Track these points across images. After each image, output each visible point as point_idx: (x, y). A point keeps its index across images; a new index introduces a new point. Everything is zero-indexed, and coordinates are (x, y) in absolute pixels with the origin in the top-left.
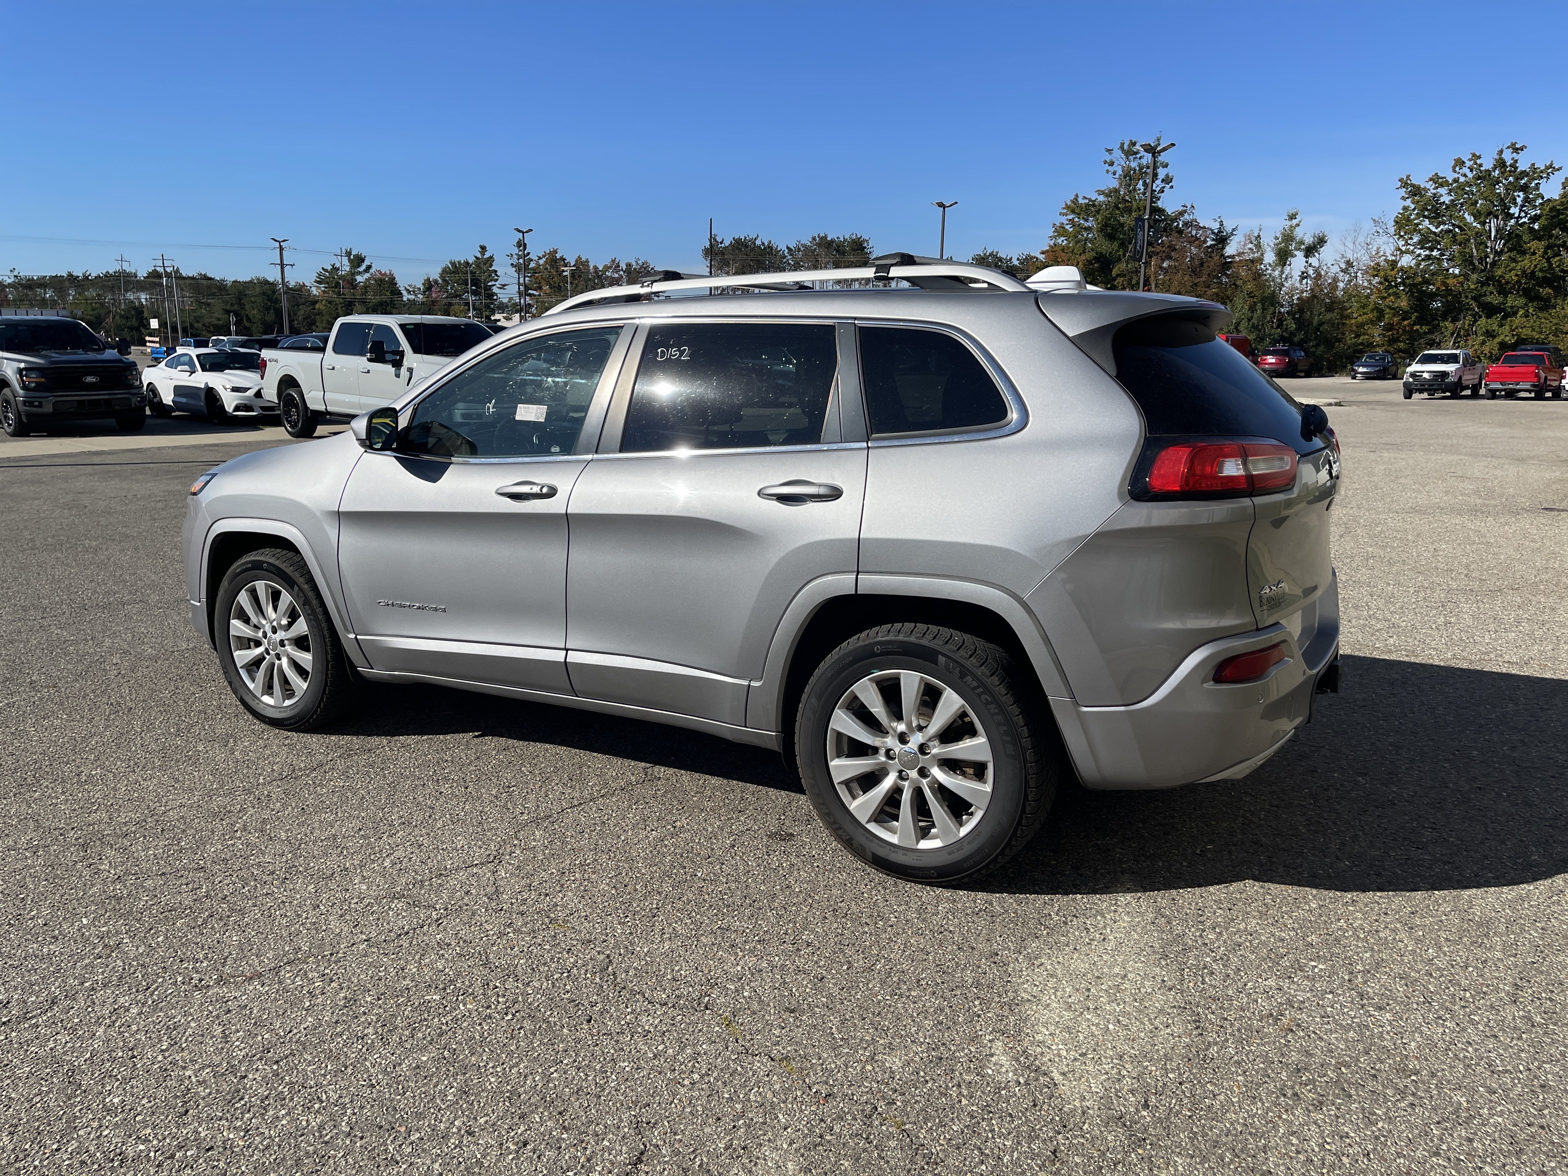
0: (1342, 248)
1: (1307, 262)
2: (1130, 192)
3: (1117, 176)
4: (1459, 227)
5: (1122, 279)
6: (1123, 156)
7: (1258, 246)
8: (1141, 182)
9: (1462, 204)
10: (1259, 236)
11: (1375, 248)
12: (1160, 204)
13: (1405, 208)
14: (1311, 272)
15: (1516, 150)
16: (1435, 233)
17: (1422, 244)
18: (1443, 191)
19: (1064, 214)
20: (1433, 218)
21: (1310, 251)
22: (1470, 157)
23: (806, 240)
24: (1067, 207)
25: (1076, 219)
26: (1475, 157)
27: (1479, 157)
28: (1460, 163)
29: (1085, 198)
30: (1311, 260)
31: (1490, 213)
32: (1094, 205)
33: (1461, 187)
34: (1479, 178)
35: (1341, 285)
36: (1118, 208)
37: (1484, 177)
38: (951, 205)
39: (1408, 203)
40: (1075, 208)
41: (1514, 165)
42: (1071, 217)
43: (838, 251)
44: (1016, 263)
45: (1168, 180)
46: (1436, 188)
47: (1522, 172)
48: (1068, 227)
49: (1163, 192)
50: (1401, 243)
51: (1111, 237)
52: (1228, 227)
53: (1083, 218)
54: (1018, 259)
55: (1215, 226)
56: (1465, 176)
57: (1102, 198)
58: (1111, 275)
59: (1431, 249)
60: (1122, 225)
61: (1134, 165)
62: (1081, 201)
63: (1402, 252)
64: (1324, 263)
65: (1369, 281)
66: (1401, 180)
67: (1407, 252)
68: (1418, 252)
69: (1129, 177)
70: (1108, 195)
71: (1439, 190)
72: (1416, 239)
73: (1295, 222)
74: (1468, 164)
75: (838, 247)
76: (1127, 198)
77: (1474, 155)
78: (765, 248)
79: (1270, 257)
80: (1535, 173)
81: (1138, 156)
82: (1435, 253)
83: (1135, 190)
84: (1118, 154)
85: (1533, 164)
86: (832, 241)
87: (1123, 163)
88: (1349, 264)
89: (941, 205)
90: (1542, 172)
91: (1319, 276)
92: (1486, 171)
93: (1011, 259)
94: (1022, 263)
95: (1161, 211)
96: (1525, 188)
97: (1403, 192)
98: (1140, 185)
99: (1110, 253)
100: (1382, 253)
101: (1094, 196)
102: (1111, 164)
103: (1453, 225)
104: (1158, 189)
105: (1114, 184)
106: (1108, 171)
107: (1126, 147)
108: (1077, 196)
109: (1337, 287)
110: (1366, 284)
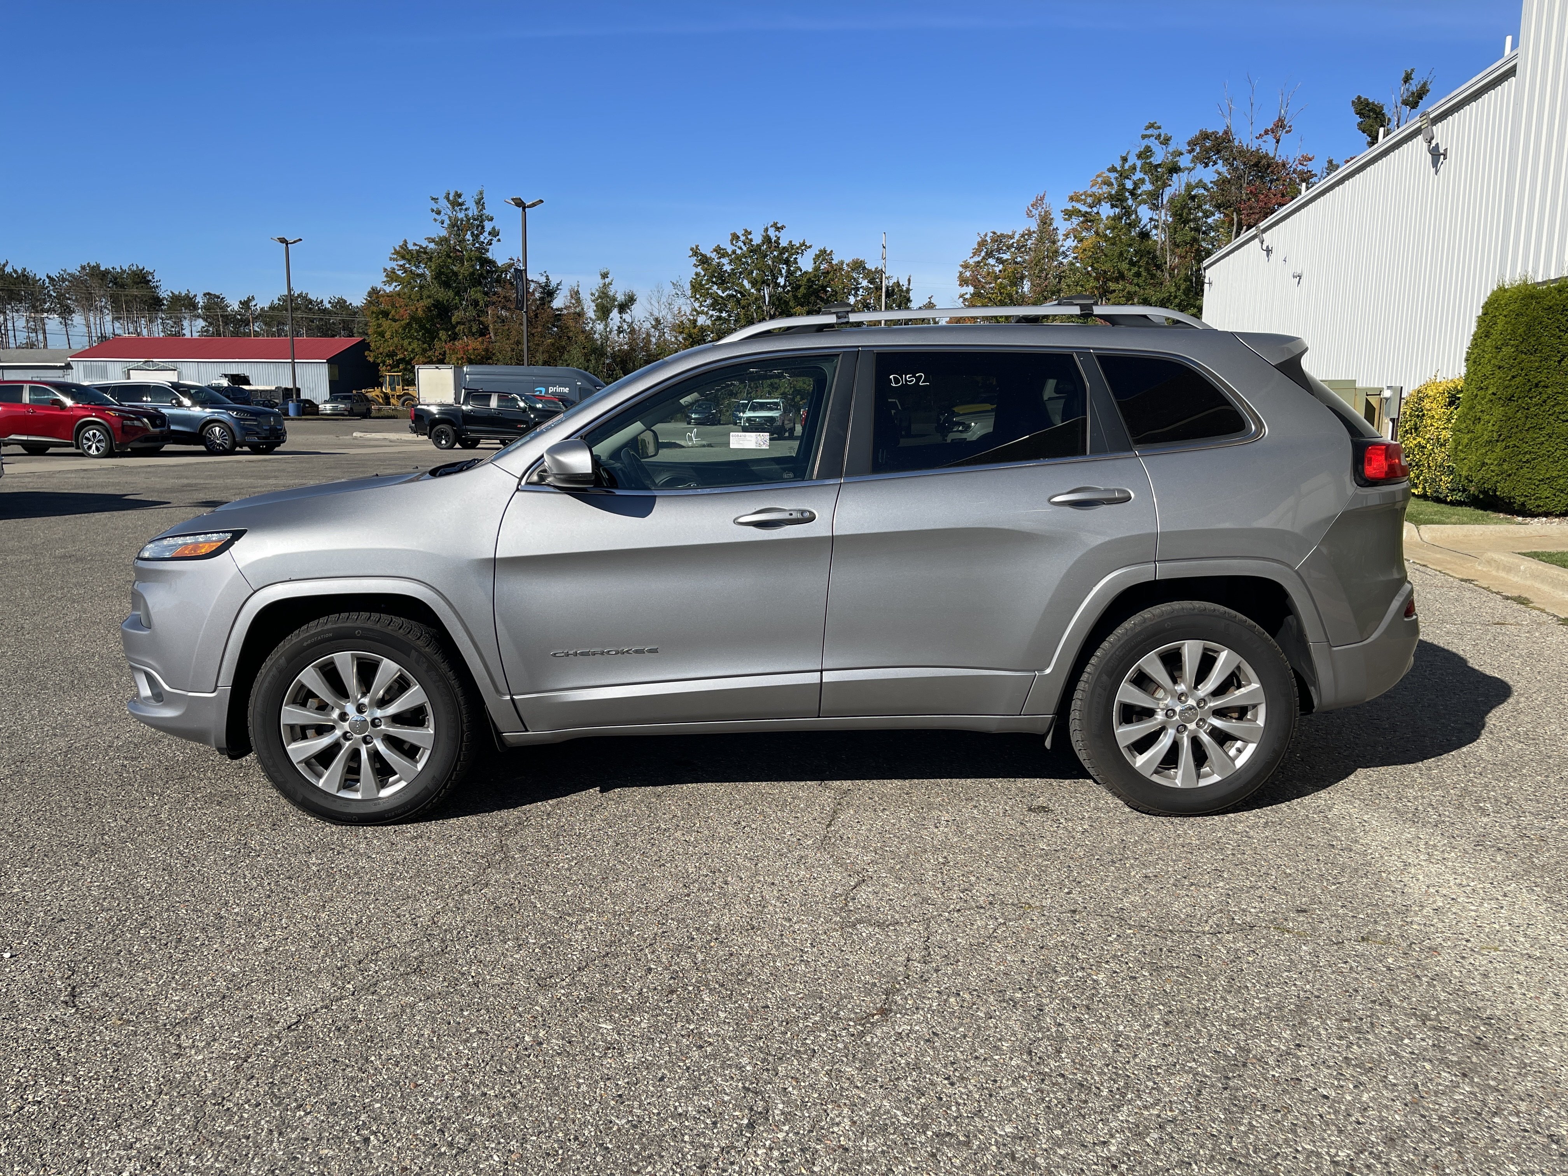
0: (649, 307)
1: (621, 318)
2: (460, 242)
3: (445, 225)
4: (741, 293)
5: (463, 327)
6: (449, 206)
7: (578, 301)
8: (469, 233)
9: (741, 273)
10: (578, 291)
11: (676, 308)
12: (489, 255)
13: (697, 274)
14: (625, 327)
15: (778, 229)
16: (722, 297)
17: (713, 306)
18: (725, 261)
19: (394, 260)
20: (721, 284)
21: (623, 308)
22: (743, 232)
23: (74, 269)
24: (396, 252)
25: (407, 266)
26: (747, 233)
27: (750, 233)
28: (735, 237)
29: (415, 244)
30: (624, 316)
31: (763, 282)
32: (425, 253)
33: (738, 258)
34: (751, 251)
35: (654, 340)
36: (450, 257)
37: (754, 250)
38: (295, 242)
39: (699, 270)
40: (404, 253)
41: (777, 242)
42: (401, 263)
43: (115, 284)
44: (329, 306)
45: (494, 233)
46: (720, 258)
47: (784, 248)
48: (400, 273)
49: (491, 244)
50: (697, 305)
51: (446, 285)
52: (553, 283)
53: (415, 265)
54: (330, 302)
55: (543, 280)
56: (741, 248)
57: (432, 246)
58: (451, 323)
59: (721, 311)
60: (456, 274)
61: (461, 215)
62: (411, 247)
63: (698, 313)
64: (636, 320)
65: (676, 337)
66: (692, 249)
67: (702, 313)
68: (711, 312)
69: (456, 226)
70: (437, 243)
71: (722, 260)
72: (709, 302)
73: (607, 281)
74: (742, 238)
75: (116, 279)
76: (458, 248)
77: (746, 231)
78: (18, 277)
79: (590, 311)
80: (792, 249)
81: (464, 207)
82: (724, 315)
83: (464, 240)
84: (443, 204)
85: (791, 242)
86: (107, 272)
87: (450, 213)
88: (657, 320)
89: (283, 241)
90: (797, 248)
91: (633, 331)
92: (757, 245)
93: (322, 302)
94: (335, 307)
95: (492, 263)
96: (787, 262)
97: (694, 260)
98: (468, 236)
99: (447, 301)
100: (683, 313)
101: (424, 244)
102: (439, 213)
103: (736, 291)
104: (486, 241)
105: (444, 233)
106: (435, 220)
107: (451, 198)
108: (405, 241)
109: (651, 341)
110: (673, 340)
